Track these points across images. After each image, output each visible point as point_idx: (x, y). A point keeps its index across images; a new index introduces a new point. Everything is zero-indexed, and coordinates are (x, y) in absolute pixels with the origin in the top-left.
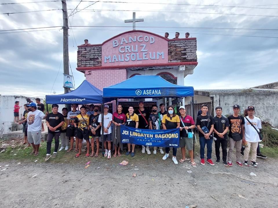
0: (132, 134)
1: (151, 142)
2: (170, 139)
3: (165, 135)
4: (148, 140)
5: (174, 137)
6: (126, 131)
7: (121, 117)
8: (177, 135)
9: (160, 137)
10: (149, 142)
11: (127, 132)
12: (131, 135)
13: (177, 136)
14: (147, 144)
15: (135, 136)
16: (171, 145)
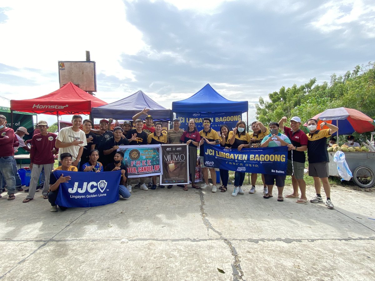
0: (219, 154)
1: (244, 166)
2: (272, 162)
3: (264, 157)
4: (240, 163)
5: (279, 160)
6: (210, 150)
7: (193, 136)
8: (283, 157)
9: (257, 160)
10: (241, 166)
11: (212, 151)
12: (217, 155)
13: (284, 159)
14: (239, 169)
15: (223, 158)
16: (274, 171)
